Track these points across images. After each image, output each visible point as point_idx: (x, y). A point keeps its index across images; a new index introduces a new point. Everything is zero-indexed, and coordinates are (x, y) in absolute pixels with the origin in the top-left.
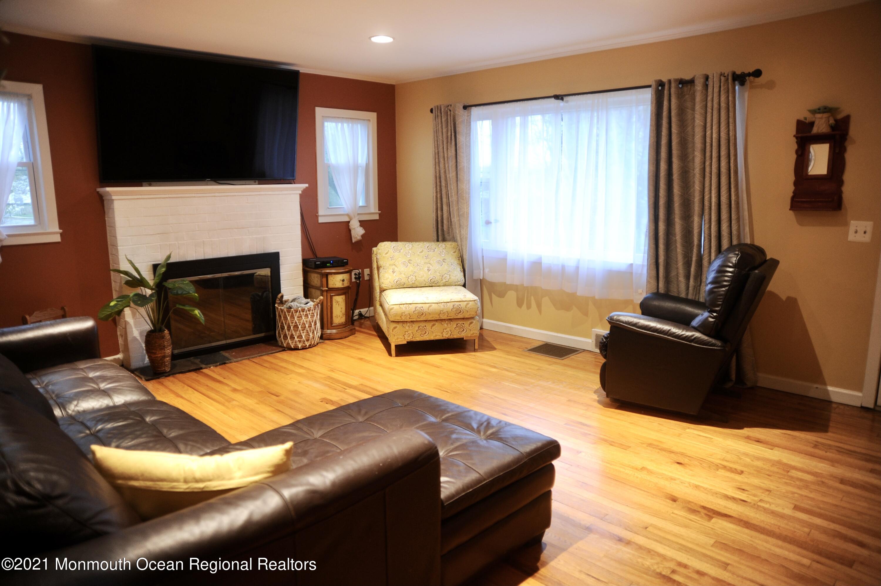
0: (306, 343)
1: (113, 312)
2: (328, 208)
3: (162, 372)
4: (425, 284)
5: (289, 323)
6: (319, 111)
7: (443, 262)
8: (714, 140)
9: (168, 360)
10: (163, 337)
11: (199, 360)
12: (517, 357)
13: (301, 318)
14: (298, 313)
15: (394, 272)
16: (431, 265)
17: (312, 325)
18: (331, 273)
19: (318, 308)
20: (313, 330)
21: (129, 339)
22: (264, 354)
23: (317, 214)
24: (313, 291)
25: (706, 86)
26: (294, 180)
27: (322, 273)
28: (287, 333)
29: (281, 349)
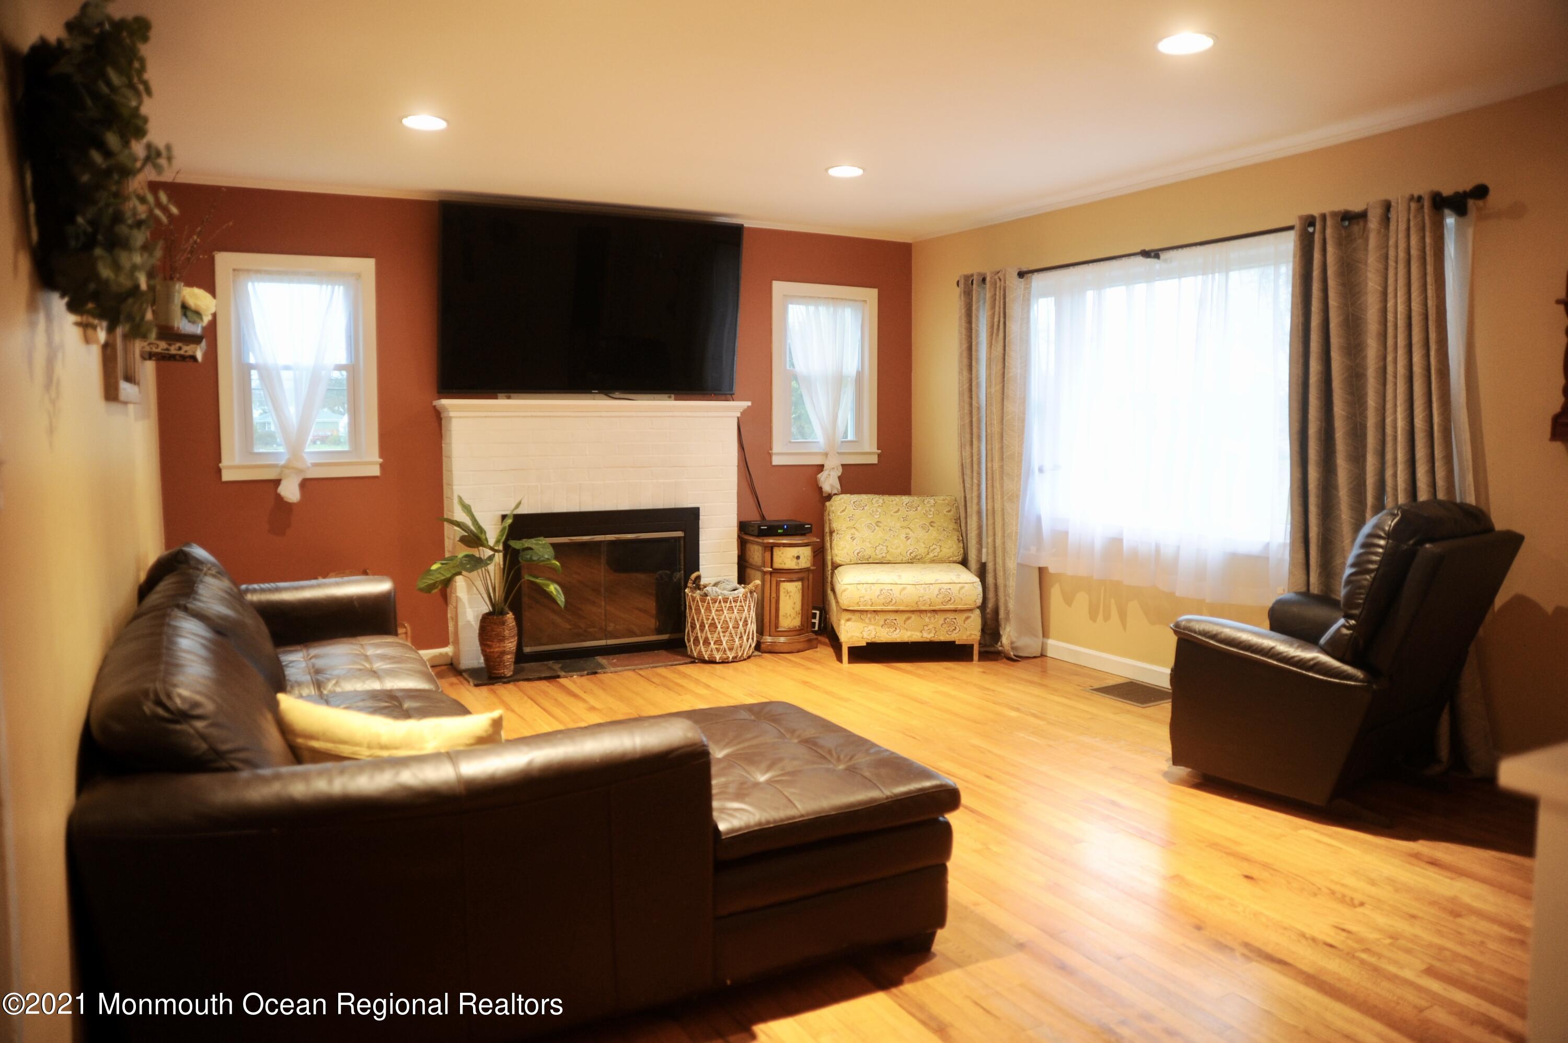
0: (728, 652)
1: (437, 582)
2: (790, 442)
3: (499, 675)
4: (902, 561)
5: (702, 620)
6: (779, 287)
7: (930, 527)
8: (1399, 316)
9: (510, 658)
10: (503, 623)
11: (560, 665)
12: (1066, 698)
13: (721, 612)
14: (717, 604)
15: (853, 538)
16: (911, 530)
17: (739, 624)
18: (779, 545)
19: (752, 598)
20: (741, 633)
21: (460, 623)
22: (660, 664)
23: (770, 451)
24: (751, 572)
25: (1386, 220)
26: (733, 396)
27: (763, 543)
28: (699, 635)
29: (689, 660)
